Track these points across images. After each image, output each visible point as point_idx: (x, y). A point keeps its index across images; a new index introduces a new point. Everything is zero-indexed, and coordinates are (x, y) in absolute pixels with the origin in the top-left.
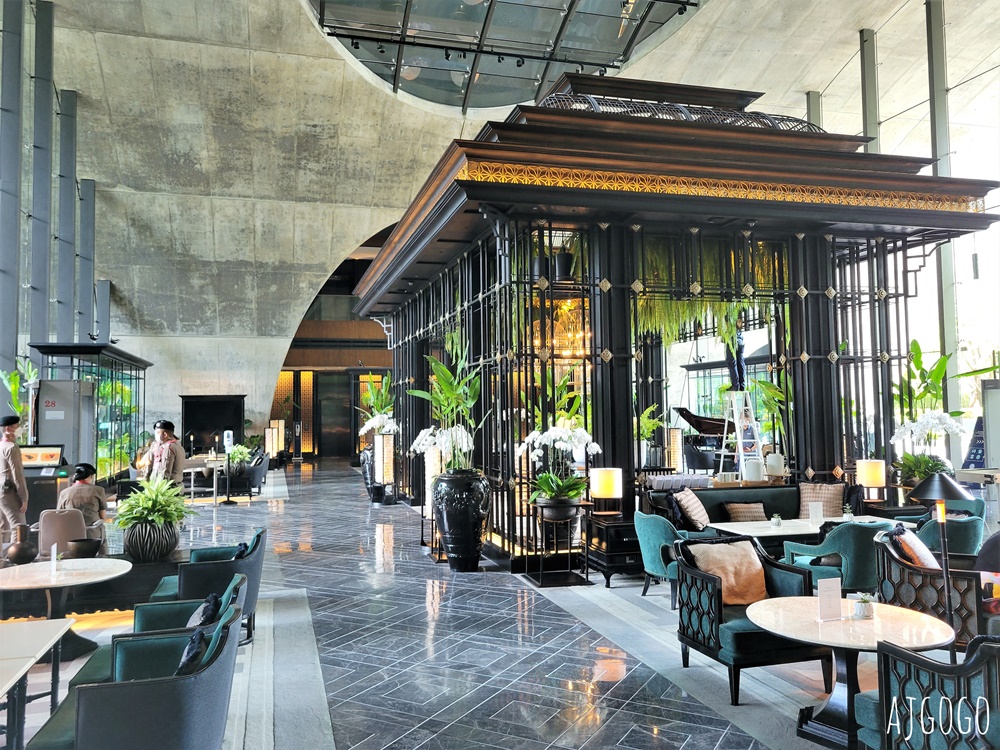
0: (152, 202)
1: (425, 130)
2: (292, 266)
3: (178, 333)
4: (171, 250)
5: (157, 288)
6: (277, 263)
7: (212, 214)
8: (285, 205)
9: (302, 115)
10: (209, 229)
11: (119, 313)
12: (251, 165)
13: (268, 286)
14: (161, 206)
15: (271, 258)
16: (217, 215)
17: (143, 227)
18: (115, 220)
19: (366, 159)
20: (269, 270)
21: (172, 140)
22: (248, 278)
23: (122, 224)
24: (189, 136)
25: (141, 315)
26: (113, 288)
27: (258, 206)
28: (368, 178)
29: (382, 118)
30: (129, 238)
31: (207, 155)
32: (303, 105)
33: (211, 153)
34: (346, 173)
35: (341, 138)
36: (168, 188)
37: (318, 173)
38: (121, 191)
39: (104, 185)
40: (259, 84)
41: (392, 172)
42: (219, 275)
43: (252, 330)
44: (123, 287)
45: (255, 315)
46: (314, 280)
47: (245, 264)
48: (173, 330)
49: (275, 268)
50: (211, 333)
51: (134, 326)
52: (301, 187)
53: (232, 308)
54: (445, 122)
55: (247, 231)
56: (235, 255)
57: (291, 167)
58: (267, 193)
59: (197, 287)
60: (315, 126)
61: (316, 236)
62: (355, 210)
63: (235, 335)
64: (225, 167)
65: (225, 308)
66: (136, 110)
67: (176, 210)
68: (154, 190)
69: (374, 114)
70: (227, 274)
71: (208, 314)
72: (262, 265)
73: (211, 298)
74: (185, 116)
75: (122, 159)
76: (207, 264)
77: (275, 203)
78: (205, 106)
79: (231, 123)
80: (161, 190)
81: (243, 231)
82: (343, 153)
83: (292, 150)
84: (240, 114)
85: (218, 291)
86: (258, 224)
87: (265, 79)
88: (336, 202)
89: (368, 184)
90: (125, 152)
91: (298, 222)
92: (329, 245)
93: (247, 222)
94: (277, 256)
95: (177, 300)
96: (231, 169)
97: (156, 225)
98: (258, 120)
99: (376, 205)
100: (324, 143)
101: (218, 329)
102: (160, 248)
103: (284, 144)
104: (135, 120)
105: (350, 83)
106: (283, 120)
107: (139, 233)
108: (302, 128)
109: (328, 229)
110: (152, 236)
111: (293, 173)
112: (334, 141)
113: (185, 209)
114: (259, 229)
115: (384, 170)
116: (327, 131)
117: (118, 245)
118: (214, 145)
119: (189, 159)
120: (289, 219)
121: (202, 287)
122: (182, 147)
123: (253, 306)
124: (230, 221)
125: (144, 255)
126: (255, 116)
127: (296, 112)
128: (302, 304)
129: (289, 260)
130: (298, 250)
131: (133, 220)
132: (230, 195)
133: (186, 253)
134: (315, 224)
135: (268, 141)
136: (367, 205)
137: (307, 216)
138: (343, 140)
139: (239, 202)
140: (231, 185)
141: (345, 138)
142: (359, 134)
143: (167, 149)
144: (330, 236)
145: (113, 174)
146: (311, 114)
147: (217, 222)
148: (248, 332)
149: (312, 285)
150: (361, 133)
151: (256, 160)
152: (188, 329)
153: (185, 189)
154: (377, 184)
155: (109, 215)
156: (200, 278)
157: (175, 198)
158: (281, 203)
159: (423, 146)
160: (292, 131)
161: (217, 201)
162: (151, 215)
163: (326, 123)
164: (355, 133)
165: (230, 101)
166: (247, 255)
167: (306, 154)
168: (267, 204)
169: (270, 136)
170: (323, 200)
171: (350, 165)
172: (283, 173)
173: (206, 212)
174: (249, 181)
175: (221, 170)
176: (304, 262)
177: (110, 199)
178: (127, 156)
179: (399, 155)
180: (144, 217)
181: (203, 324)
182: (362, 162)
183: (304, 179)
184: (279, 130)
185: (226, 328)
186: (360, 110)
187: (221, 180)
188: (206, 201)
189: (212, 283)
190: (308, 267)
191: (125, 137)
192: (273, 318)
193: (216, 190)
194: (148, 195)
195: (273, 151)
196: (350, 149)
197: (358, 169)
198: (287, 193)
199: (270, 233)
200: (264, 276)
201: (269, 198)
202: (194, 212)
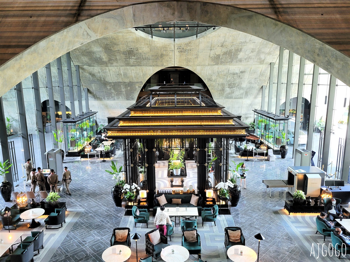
0: (94, 69)
1: (163, 46)
2: (133, 82)
3: (106, 100)
4: (101, 80)
5: (99, 89)
6: (129, 82)
7: (109, 71)
8: (128, 67)
9: (127, 46)
10: (109, 74)
11: (91, 95)
12: (117, 59)
13: (128, 88)
14: (96, 70)
15: (127, 81)
16: (111, 71)
17: (93, 75)
18: (85, 74)
19: (148, 55)
20: (127, 84)
21: (95, 55)
22: (122, 86)
23: (88, 74)
24: (99, 53)
25: (96, 96)
26: (88, 89)
27: (121, 68)
28: (149, 59)
29: (150, 45)
30: (90, 78)
31: (105, 57)
32: (127, 44)
33: (106, 57)
34: (143, 58)
35: (139, 50)
36: (97, 65)
37: (135, 59)
38: (85, 67)
39: (81, 66)
40: (113, 40)
41: (156, 57)
42: (114, 85)
43: (125, 99)
44: (91, 89)
45: (125, 95)
46: (140, 86)
47: (121, 82)
48: (105, 99)
49: (128, 83)
50: (114, 100)
51: (95, 99)
52: (131, 63)
53: (119, 93)
54: (169, 44)
55: (119, 74)
56: (117, 80)
57: (127, 58)
58: (122, 65)
59: (109, 89)
60: (131, 48)
61: (138, 75)
62: (148, 68)
63: (121, 100)
64: (110, 60)
65: (117, 94)
66: (84, 49)
67: (100, 70)
68: (93, 66)
69: (147, 44)
70: (116, 86)
71: (113, 95)
72: (125, 83)
73: (113, 91)
74: (97, 49)
75: (84, 60)
76: (110, 83)
77: (125, 67)
78: (101, 46)
79: (109, 50)
80: (95, 66)
81: (118, 74)
82: (141, 54)
83: (127, 54)
84: (111, 47)
85: (114, 89)
86: (122, 72)
87: (115, 39)
88: (142, 66)
89: (150, 61)
90: (84, 58)
91: (132, 71)
92: (142, 76)
93: (119, 72)
94: (129, 80)
95: (105, 92)
96: (112, 60)
97: (96, 74)
98: (116, 48)
99: (153, 66)
100: (135, 52)
101: (116, 99)
102: (98, 80)
103: (124, 53)
104: (85, 51)
105: (138, 38)
106: (122, 48)
107: (92, 76)
108: (128, 49)
109: (141, 73)
110: (95, 77)
111: (128, 60)
112: (138, 51)
113: (102, 70)
114: (122, 74)
115: (154, 57)
116: (135, 49)
117: (87, 80)
118: (106, 55)
119: (101, 59)
120: (130, 71)
121: (110, 89)
122: (98, 56)
123: (124, 93)
124: (114, 72)
125: (94, 82)
126: (114, 47)
127: (125, 46)
128: (137, 92)
129: (132, 81)
130: (134, 78)
131: (90, 73)
132: (113, 66)
133: (104, 80)
134: (137, 72)
135: (119, 53)
136: (151, 66)
137: (134, 70)
138: (140, 51)
139: (116, 67)
140: (113, 64)
141: (141, 51)
142: (144, 49)
143: (94, 57)
144: (142, 74)
145: (83, 63)
146: (129, 46)
147: (111, 73)
148: (124, 99)
149: (139, 87)
150: (145, 49)
151: (118, 57)
152: (108, 99)
153: (101, 66)
154: (152, 61)
155: (84, 73)
156: (109, 86)
157: (99, 68)
158: (127, 67)
159: (164, 51)
160: (126, 50)
161: (110, 68)
162: (94, 72)
163: (134, 47)
164: (143, 49)
165: (107, 45)
166: (120, 80)
167: (131, 55)
168: (123, 67)
169: (120, 52)
170: (138, 66)
171: (144, 57)
172: (126, 60)
173: (108, 71)
174: (117, 62)
175: (109, 60)
176: (136, 81)
177: (83, 69)
178: (85, 59)
179: (157, 53)
180: (92, 73)
181: (112, 97)
182: (147, 56)
183: (132, 61)
184: (122, 50)
185: (118, 98)
186: (143, 44)
187: (110, 63)
188: (107, 68)
189: (113, 87)
190: (138, 82)
191: (83, 55)
192: (130, 95)
193: (109, 65)
194: (92, 67)
195: (122, 55)
196: (143, 53)
197: (146, 57)
198: (128, 64)
199: (125, 75)
200: (126, 85)
201: (123, 66)
202: (105, 71)
